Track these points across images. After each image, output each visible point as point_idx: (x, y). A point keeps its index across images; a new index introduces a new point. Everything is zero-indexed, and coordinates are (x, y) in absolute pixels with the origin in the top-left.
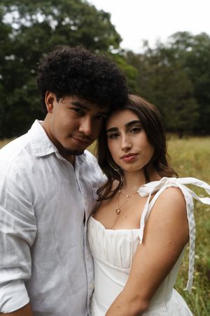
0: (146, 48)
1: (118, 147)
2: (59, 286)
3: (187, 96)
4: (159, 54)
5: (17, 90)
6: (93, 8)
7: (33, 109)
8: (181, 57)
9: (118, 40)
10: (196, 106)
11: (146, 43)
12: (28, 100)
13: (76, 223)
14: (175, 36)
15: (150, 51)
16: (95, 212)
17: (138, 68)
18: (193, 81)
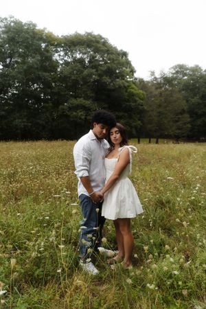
0: (153, 77)
1: (112, 138)
2: (96, 173)
3: (183, 112)
4: (163, 81)
5: (61, 107)
6: (115, 48)
7: (72, 119)
8: (179, 83)
9: (133, 71)
10: (189, 120)
11: (153, 73)
12: (69, 113)
13: (101, 158)
14: (175, 68)
15: (156, 78)
16: (106, 157)
17: (146, 91)
18: (187, 101)
